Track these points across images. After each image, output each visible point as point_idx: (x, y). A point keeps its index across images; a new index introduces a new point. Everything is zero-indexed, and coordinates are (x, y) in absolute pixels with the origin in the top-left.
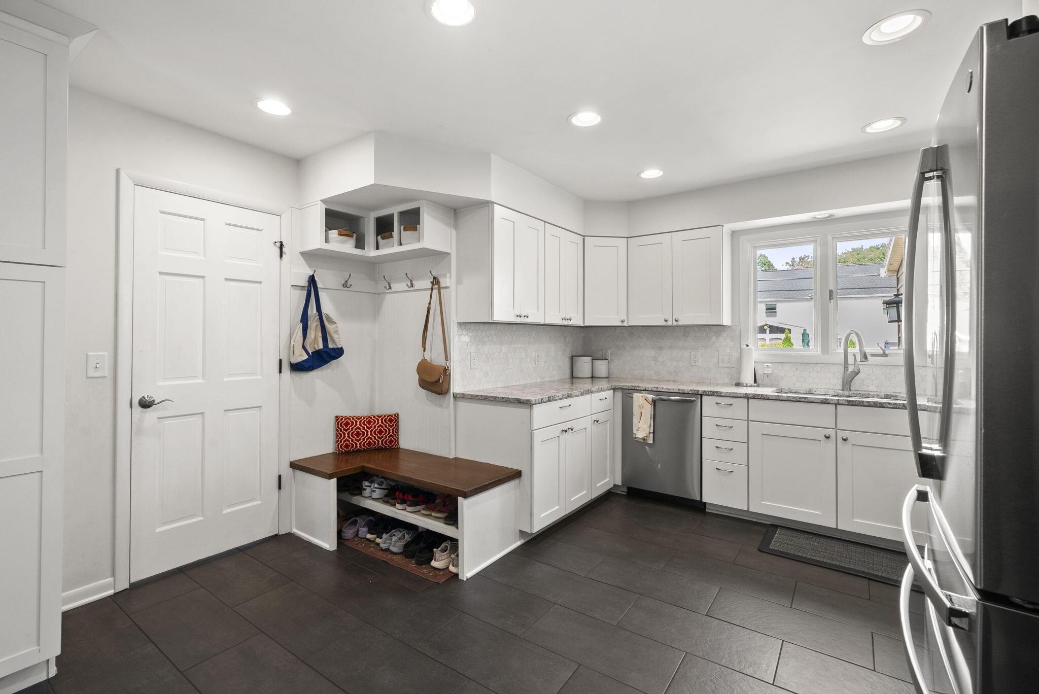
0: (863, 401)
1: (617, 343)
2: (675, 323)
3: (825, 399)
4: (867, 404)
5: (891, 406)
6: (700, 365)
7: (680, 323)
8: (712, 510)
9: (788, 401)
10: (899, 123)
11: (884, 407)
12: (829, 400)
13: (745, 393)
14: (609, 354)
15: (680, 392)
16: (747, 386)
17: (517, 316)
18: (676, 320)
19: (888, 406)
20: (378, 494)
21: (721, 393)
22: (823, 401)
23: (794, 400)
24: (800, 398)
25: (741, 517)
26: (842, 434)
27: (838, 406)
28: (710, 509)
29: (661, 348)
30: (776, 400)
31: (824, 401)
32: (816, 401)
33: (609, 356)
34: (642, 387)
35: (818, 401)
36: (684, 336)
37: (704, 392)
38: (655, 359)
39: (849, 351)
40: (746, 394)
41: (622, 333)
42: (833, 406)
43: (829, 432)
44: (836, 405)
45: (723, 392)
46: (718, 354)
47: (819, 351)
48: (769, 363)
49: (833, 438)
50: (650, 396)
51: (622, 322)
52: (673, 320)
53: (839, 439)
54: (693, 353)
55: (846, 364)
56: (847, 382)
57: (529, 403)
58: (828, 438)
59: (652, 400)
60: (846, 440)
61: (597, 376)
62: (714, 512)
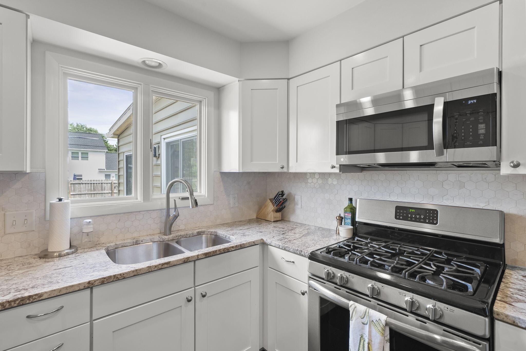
3: (187, 258)
4: (219, 253)
5: (234, 249)
12: (190, 259)
13: (87, 281)
19: (233, 249)
22: (184, 261)
23: (156, 269)
24: (163, 265)
26: (200, 290)
31: (186, 260)
32: (178, 263)
35: (181, 262)
40: (89, 282)
42: (193, 263)
43: (189, 293)
44: (195, 261)
45: (46, 293)
46: (4, 214)
47: (140, 198)
48: (90, 217)
49: (193, 299)
53: (198, 297)
55: (168, 209)
56: (168, 226)
58: (189, 300)
60: (203, 295)
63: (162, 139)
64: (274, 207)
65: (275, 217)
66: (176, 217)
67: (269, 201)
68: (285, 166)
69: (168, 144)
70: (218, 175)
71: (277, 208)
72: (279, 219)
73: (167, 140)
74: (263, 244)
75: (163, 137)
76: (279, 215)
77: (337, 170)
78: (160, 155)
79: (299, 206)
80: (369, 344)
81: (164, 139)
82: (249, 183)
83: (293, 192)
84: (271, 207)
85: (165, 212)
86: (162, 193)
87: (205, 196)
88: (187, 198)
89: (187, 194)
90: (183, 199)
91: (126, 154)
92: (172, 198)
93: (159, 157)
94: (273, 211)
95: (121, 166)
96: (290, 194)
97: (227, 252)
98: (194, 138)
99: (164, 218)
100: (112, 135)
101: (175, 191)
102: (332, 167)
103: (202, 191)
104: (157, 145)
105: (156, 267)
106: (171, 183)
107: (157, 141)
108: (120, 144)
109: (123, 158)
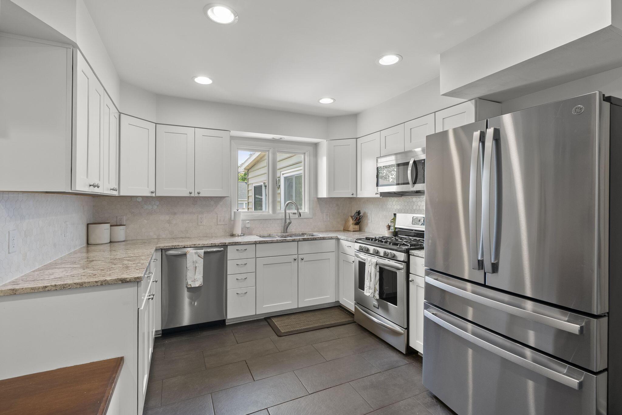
0: (309, 238)
1: (133, 210)
2: (197, 195)
3: (294, 239)
4: (310, 239)
5: (319, 239)
6: (205, 224)
7: (200, 195)
8: (230, 322)
9: (277, 242)
10: (332, 101)
11: (316, 240)
12: (296, 240)
14: (124, 220)
15: (213, 245)
16: (238, 236)
17: (90, 186)
18: (199, 193)
21: (240, 243)
24: (283, 240)
25: (248, 320)
26: (301, 256)
27: (299, 242)
28: (228, 323)
29: (175, 214)
30: (271, 243)
32: (290, 241)
33: (125, 222)
34: (182, 246)
35: (291, 241)
36: (193, 204)
37: (229, 243)
38: (169, 222)
40: (255, 241)
42: (297, 242)
43: (296, 257)
44: (298, 241)
45: (242, 242)
46: (217, 216)
47: (271, 212)
48: (248, 220)
49: (297, 259)
50: (201, 252)
51: (151, 192)
52: (196, 192)
53: (300, 260)
54: (200, 216)
55: (286, 219)
56: (286, 228)
57: (138, 280)
58: (295, 260)
59: (203, 255)
60: (302, 259)
61: (115, 241)
62: (231, 323)
63: (282, 175)
64: (353, 221)
65: (354, 229)
66: (290, 223)
67: (350, 217)
68: (355, 193)
69: (285, 178)
70: (316, 199)
71: (355, 222)
72: (357, 230)
73: (285, 175)
74: (338, 239)
75: (282, 173)
76: (357, 227)
77: (378, 196)
78: (280, 186)
79: (370, 221)
80: (370, 273)
81: (283, 174)
82: (337, 205)
83: (366, 211)
84: (351, 222)
85: (284, 221)
86: (282, 210)
87: (307, 212)
88: (295, 214)
89: (296, 211)
90: (294, 213)
91: (254, 185)
92: (288, 213)
93: (279, 188)
94: (352, 224)
95: (250, 195)
96: (365, 213)
97: (315, 240)
98: (300, 175)
99: (283, 224)
100: (243, 170)
101: (289, 209)
102: (376, 194)
103: (305, 209)
104: (278, 179)
105: (280, 240)
106: (287, 202)
107: (278, 175)
108: (249, 177)
109: (252, 188)
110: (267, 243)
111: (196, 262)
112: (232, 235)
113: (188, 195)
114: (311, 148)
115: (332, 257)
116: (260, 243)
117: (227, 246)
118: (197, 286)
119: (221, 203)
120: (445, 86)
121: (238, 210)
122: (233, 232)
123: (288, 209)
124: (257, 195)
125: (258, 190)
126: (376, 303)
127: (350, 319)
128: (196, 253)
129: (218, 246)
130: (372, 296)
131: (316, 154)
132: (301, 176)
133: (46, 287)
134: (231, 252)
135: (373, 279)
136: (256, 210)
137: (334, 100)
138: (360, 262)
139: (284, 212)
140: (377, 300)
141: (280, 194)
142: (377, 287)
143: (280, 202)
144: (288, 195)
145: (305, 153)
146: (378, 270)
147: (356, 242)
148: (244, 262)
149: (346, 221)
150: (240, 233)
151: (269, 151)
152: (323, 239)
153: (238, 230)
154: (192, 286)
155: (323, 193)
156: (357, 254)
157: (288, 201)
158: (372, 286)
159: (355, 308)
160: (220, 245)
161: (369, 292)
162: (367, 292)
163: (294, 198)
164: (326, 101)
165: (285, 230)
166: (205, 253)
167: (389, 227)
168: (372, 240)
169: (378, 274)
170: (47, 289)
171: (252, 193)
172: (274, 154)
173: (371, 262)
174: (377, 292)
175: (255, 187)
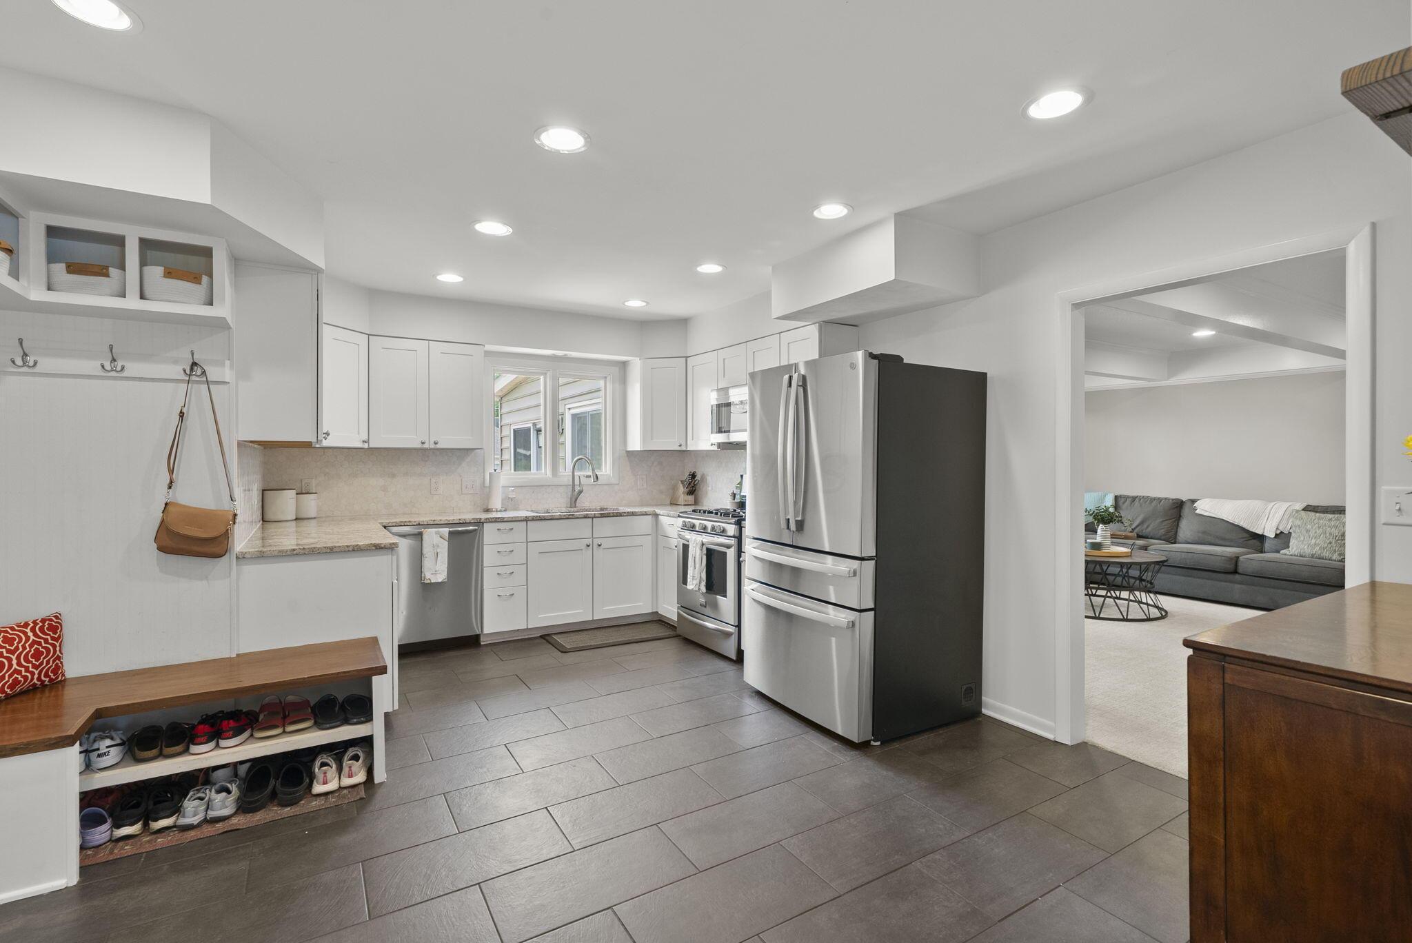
0: (610, 513)
1: (327, 470)
2: (432, 446)
3: (586, 515)
4: (612, 515)
5: (626, 515)
6: (443, 493)
7: (438, 446)
8: (487, 640)
9: (560, 519)
10: (644, 304)
11: (621, 516)
12: (589, 516)
14: (314, 485)
15: (462, 522)
16: (498, 510)
18: (436, 443)
20: (114, 755)
21: (503, 518)
22: (584, 517)
24: (569, 516)
25: (514, 638)
26: (597, 541)
27: (594, 519)
28: (484, 641)
29: (394, 476)
30: (551, 519)
32: (580, 517)
33: (314, 488)
34: (415, 522)
35: (582, 517)
36: (425, 460)
37: (485, 520)
38: (384, 489)
39: (575, 474)
40: (524, 516)
41: (336, 456)
42: (591, 519)
43: (589, 541)
45: (506, 517)
46: (462, 480)
47: (549, 474)
48: (513, 487)
49: (591, 546)
50: (445, 531)
51: (363, 442)
52: (432, 442)
53: (595, 546)
54: (433, 480)
55: (574, 485)
56: (574, 501)
57: (393, 546)
58: (588, 546)
59: (447, 536)
60: (600, 545)
61: (308, 517)
62: (488, 642)
63: (567, 410)
64: (685, 489)
66: (580, 492)
67: (680, 483)
68: (683, 443)
69: (574, 416)
70: (623, 453)
71: (688, 491)
73: (573, 412)
74: (656, 515)
75: (568, 406)
76: (691, 498)
77: (715, 448)
78: (564, 431)
79: (710, 488)
80: (695, 559)
81: (569, 409)
82: (660, 463)
83: (704, 473)
84: (681, 489)
85: (571, 488)
86: (567, 471)
87: (609, 475)
88: (590, 476)
89: (590, 473)
90: (589, 477)
91: (514, 427)
92: (578, 475)
93: (562, 433)
94: (684, 493)
95: (505, 445)
96: (703, 477)
98: (598, 412)
99: (570, 494)
101: (581, 469)
102: (712, 445)
103: (607, 469)
104: (560, 417)
105: (564, 515)
106: (575, 459)
107: (561, 411)
108: (504, 410)
109: (509, 432)
110: (545, 519)
111: (438, 546)
112: (487, 511)
113: (419, 446)
114: (616, 370)
115: (647, 542)
116: (534, 519)
117: (483, 523)
118: (440, 581)
119: (468, 459)
120: (779, 306)
121: (495, 470)
122: (487, 506)
123: (579, 469)
124: (520, 448)
125: (521, 437)
126: (702, 600)
127: (672, 633)
128: (437, 533)
129: (470, 524)
130: (697, 589)
131: (623, 380)
132: (601, 413)
133: (294, 550)
134: (489, 532)
135: (697, 566)
136: (518, 471)
137: (648, 303)
138: (683, 544)
139: (571, 474)
140: (702, 593)
141: (563, 444)
142: (704, 576)
143: (564, 459)
144: (579, 445)
145: (606, 377)
146: (705, 552)
147: (679, 516)
148: (510, 547)
149: (674, 488)
150: (499, 507)
151: (546, 374)
152: (633, 514)
153: (496, 503)
154: (432, 582)
155: (635, 444)
156: (680, 533)
157: (578, 456)
158: (697, 576)
159: (679, 614)
160: (472, 521)
161: (693, 584)
162: (691, 585)
163: (589, 451)
164: (635, 304)
165: (573, 503)
166: (450, 533)
167: (734, 495)
168: (700, 512)
169: (704, 558)
170: (295, 552)
171: (509, 443)
172: (555, 379)
173: (696, 541)
174: (704, 583)
175: (515, 431)
